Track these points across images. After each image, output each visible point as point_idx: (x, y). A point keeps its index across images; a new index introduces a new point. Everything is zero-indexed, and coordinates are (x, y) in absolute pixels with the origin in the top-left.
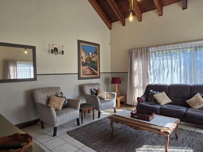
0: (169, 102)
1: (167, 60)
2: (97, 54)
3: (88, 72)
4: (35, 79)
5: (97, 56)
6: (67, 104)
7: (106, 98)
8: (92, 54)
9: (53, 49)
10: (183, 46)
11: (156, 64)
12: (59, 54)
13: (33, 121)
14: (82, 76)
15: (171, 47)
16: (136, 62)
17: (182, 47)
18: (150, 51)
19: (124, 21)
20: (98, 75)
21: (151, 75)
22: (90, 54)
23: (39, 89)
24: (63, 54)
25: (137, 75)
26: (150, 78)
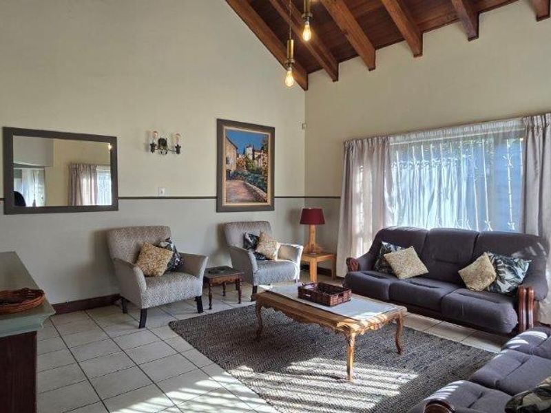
0: (422, 273)
1: (429, 169)
2: (266, 152)
3: (243, 193)
4: (114, 207)
5: (267, 156)
6: (179, 264)
7: (279, 257)
8: (254, 151)
9: (156, 142)
10: (467, 133)
11: (405, 178)
12: (169, 152)
13: (108, 296)
14: (225, 204)
15: (440, 135)
16: (361, 172)
17: (465, 136)
18: (391, 144)
19: (336, 68)
20: (269, 203)
21: (391, 205)
22: (249, 151)
23: (119, 229)
24: (178, 152)
25: (362, 204)
26: (390, 212)
